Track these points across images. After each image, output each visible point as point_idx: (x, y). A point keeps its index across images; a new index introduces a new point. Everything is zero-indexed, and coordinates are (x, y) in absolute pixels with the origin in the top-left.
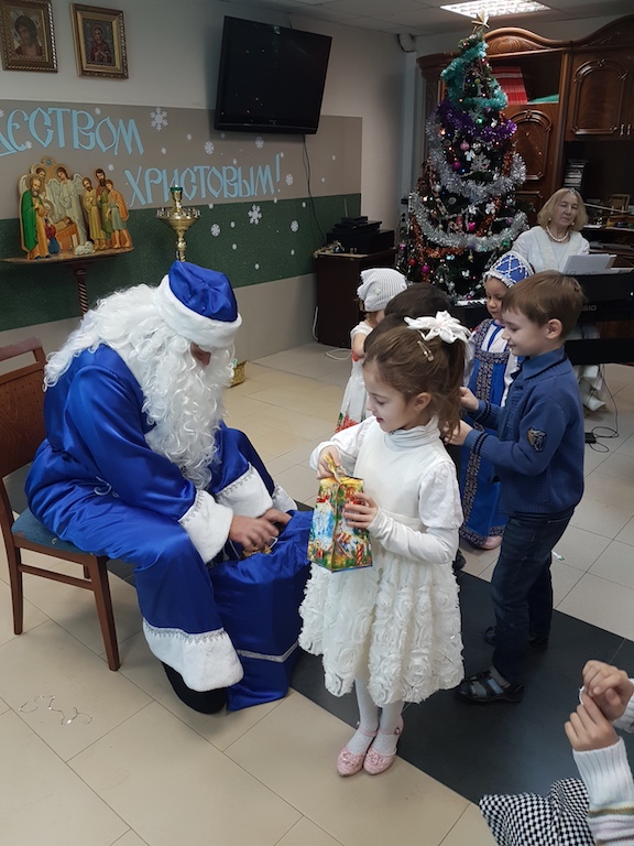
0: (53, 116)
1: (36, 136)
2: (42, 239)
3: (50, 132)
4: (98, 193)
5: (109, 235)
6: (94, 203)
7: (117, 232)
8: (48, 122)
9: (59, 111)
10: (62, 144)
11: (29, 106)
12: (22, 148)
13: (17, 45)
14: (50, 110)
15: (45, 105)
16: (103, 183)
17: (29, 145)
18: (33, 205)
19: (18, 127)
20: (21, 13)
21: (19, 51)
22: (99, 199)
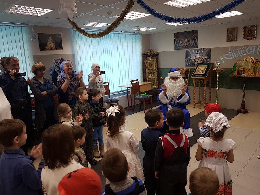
0: (253, 48)
1: (247, 52)
2: (236, 72)
3: (251, 51)
4: (255, 64)
5: (255, 73)
6: (253, 66)
7: (258, 73)
8: (251, 49)
9: (254, 47)
10: (254, 53)
11: (247, 47)
12: (244, 55)
13: (247, 35)
14: (252, 47)
15: (251, 46)
16: (257, 62)
18: (236, 66)
19: (243, 50)
20: (249, 29)
21: (247, 36)
22: (255, 65)
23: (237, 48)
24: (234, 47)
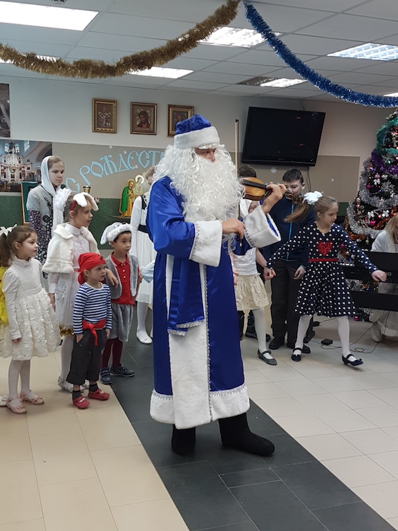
0: (151, 155)
1: (141, 163)
2: (130, 208)
3: (148, 161)
8: (148, 157)
9: (154, 152)
11: (139, 150)
13: (138, 123)
14: (150, 152)
15: (147, 149)
17: (137, 167)
18: (128, 193)
19: (133, 159)
20: (142, 110)
21: (139, 126)
23: (117, 150)
24: (111, 147)
